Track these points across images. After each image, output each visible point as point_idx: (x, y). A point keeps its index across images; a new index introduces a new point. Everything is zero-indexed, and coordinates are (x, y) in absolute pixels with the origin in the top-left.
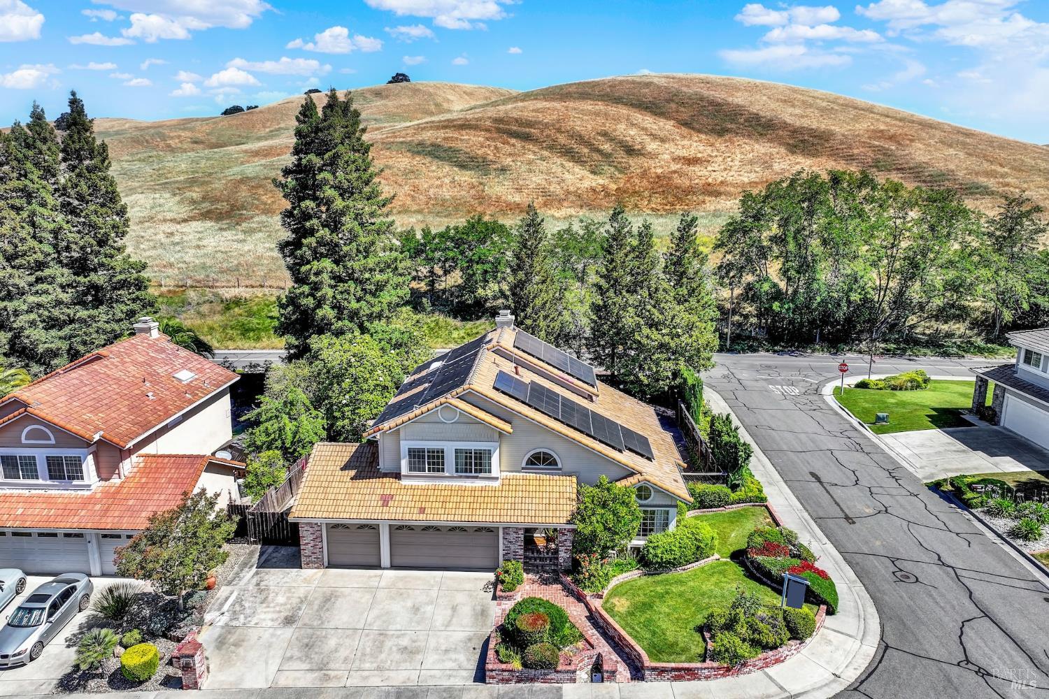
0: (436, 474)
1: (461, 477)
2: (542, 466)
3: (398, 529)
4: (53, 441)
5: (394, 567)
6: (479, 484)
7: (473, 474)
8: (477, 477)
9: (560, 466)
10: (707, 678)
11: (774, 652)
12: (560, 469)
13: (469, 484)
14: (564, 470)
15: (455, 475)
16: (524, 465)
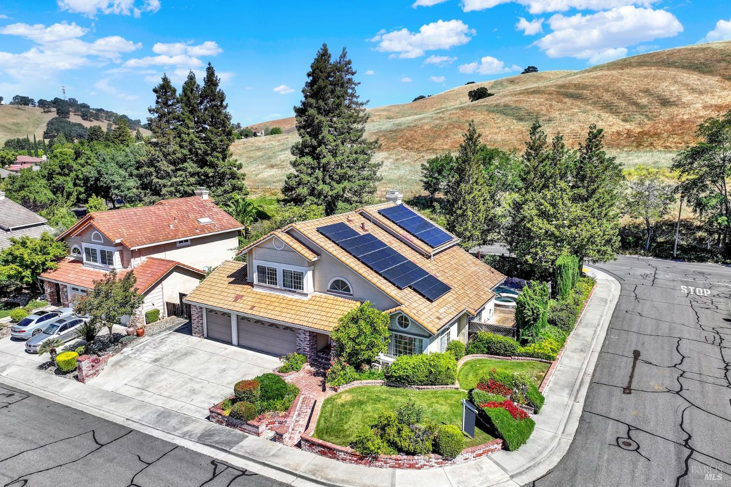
0: (272, 286)
1: (286, 290)
2: (340, 291)
3: (242, 319)
4: (102, 242)
5: (239, 345)
6: (296, 297)
7: (293, 289)
8: (295, 292)
9: (351, 293)
10: (344, 460)
11: (410, 457)
12: (351, 295)
13: (290, 296)
14: (355, 296)
15: (283, 288)
16: (329, 288)
